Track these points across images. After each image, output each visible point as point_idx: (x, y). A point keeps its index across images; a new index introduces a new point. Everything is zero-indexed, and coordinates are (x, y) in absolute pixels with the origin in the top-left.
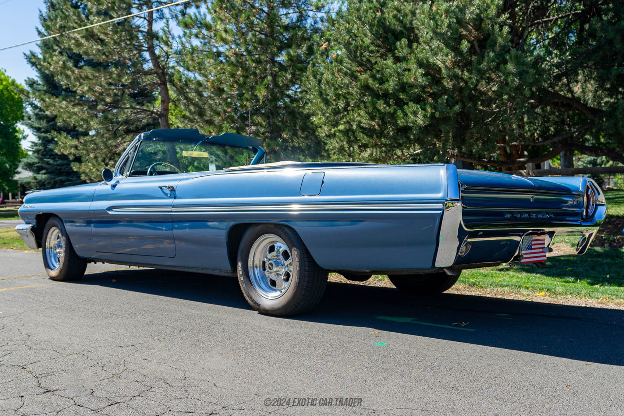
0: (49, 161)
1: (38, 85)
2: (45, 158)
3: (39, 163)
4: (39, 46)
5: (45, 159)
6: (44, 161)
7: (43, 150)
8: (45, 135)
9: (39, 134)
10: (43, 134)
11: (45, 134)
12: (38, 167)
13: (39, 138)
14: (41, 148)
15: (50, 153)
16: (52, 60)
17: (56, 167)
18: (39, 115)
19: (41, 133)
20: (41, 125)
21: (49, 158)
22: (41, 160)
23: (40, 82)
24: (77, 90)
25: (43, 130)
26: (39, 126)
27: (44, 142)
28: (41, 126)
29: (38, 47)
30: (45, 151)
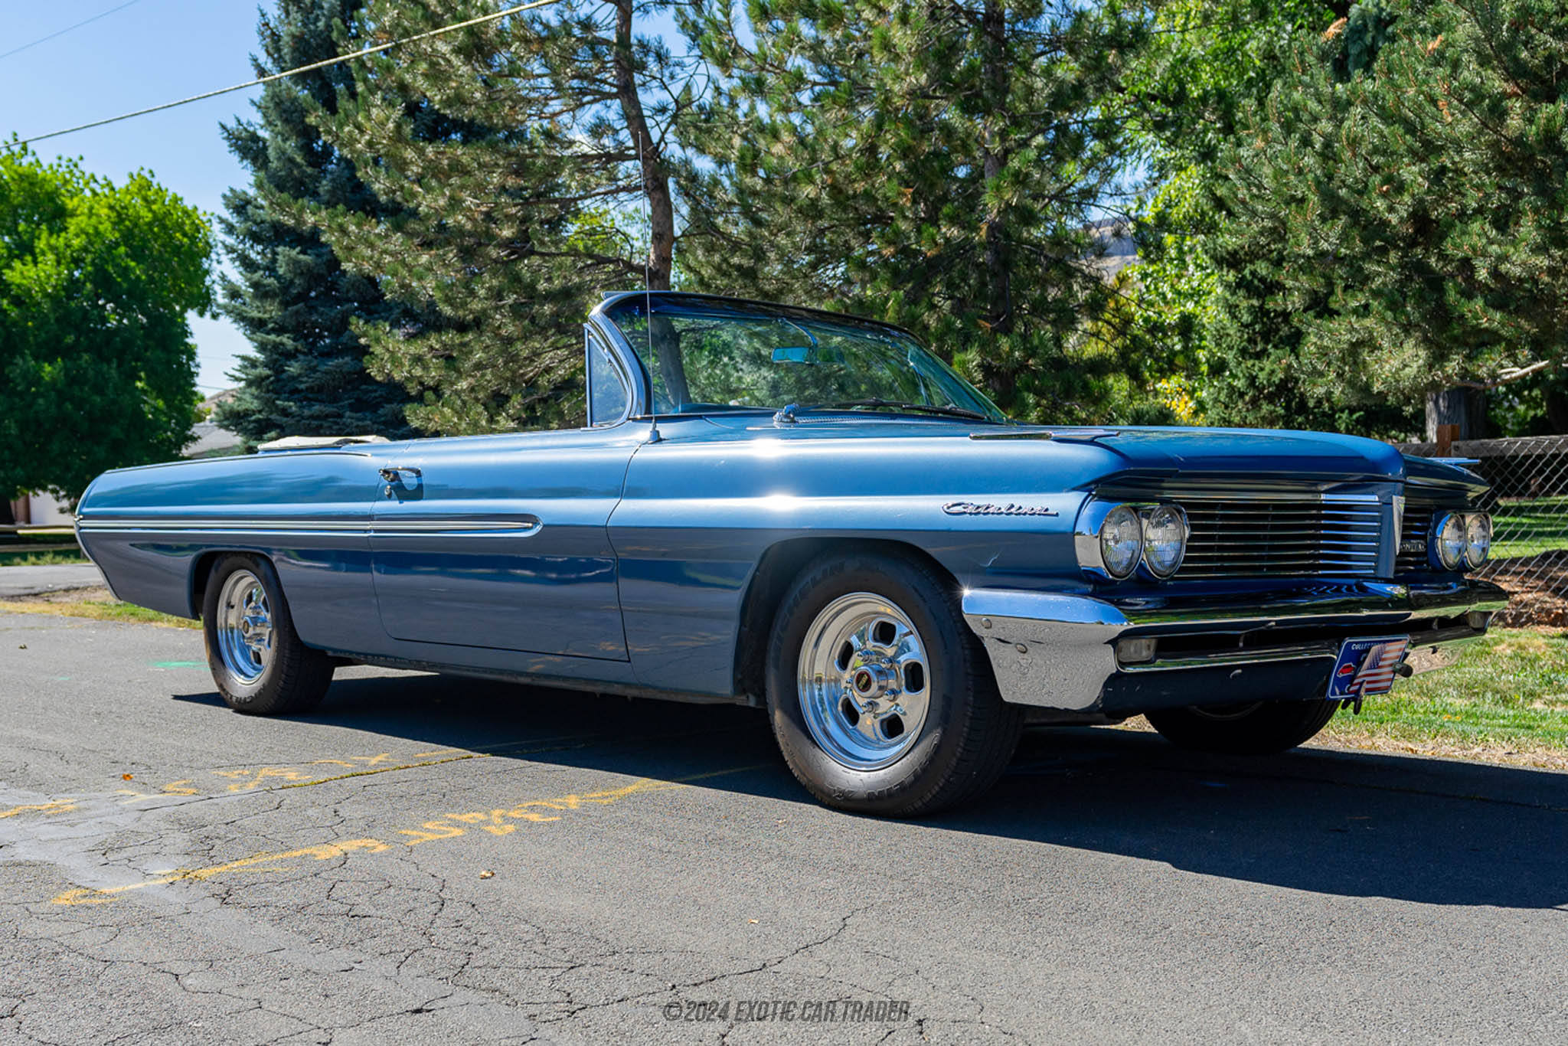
0: (290, 407)
1: (257, 207)
2: (278, 399)
3: (260, 412)
4: (259, 107)
5: (278, 402)
6: (277, 406)
7: (272, 379)
8: (278, 339)
9: (260, 336)
10: (273, 337)
11: (278, 336)
12: (257, 421)
13: (262, 347)
14: (266, 372)
15: (291, 386)
16: (369, 118)
17: (307, 422)
18: (265, 286)
19: (268, 333)
20: (265, 313)
21: (288, 400)
22: (269, 404)
23: (261, 201)
24: (419, 205)
25: (271, 326)
26: (260, 315)
27: (275, 356)
28: (267, 316)
29: (255, 109)
30: (278, 380)
